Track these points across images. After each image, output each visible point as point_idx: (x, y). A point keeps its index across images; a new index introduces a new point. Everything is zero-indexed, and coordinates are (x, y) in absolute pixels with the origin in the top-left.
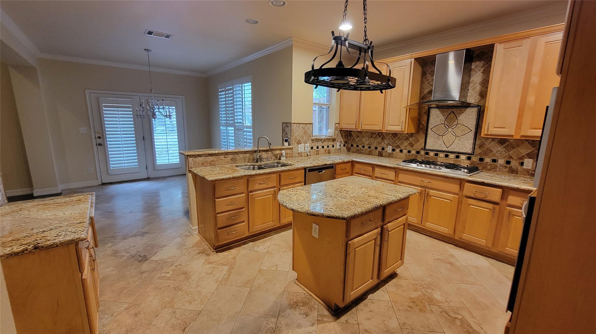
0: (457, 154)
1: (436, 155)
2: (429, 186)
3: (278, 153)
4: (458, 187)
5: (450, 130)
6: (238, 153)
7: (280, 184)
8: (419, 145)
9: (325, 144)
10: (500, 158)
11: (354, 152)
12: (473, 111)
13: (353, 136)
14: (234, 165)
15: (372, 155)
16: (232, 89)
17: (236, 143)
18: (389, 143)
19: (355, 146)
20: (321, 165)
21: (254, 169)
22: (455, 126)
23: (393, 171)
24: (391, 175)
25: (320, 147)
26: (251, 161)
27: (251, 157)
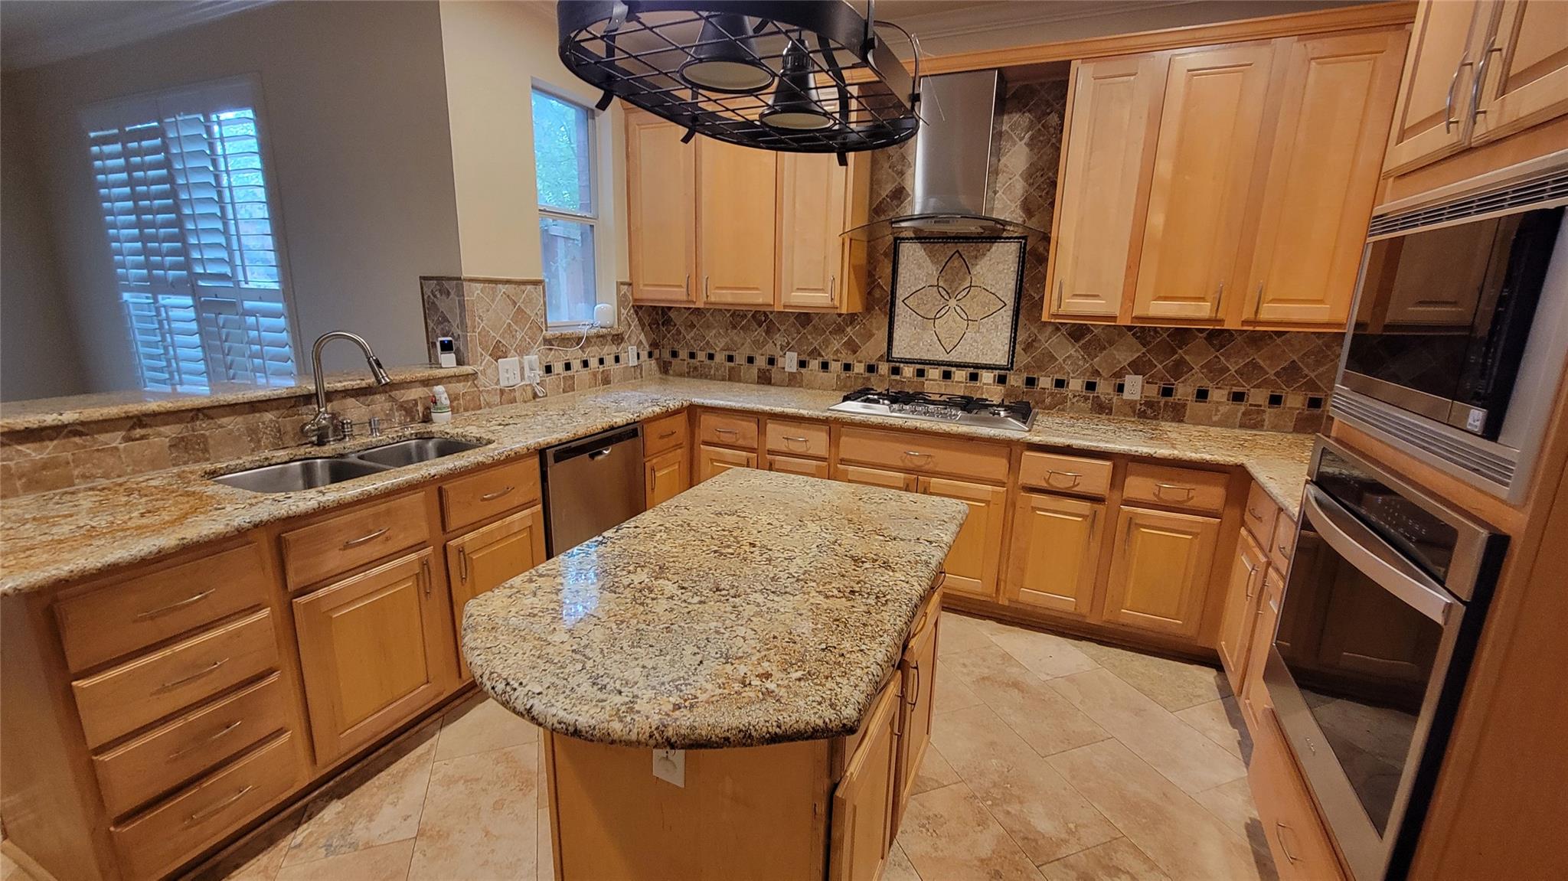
0: (971, 370)
1: (921, 373)
2: (927, 467)
3: (416, 397)
4: (1003, 463)
5: (953, 302)
6: (210, 412)
7: (444, 528)
8: (873, 349)
9: (592, 354)
10: (1071, 375)
11: (681, 375)
12: (1008, 251)
13: (675, 325)
14: (196, 467)
15: (739, 381)
16: (158, 133)
17: (211, 359)
18: (788, 343)
19: (683, 354)
20: (597, 431)
21: (309, 484)
22: (964, 293)
23: (822, 431)
24: (817, 441)
25: (576, 365)
26: (288, 440)
27: (289, 424)
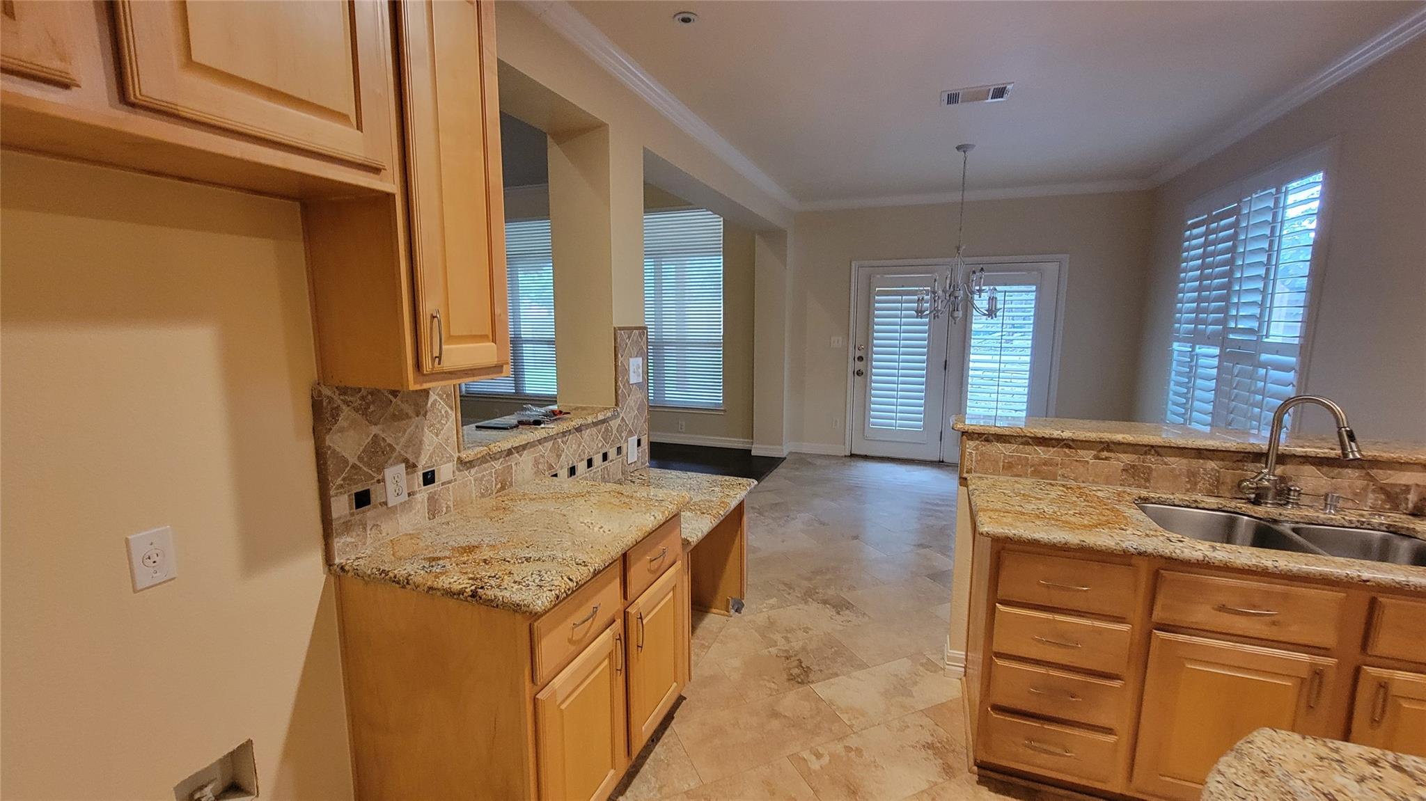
7: (1364, 648)
16: (1236, 212)
17: (1219, 401)
26: (1224, 491)
27: (1229, 476)
